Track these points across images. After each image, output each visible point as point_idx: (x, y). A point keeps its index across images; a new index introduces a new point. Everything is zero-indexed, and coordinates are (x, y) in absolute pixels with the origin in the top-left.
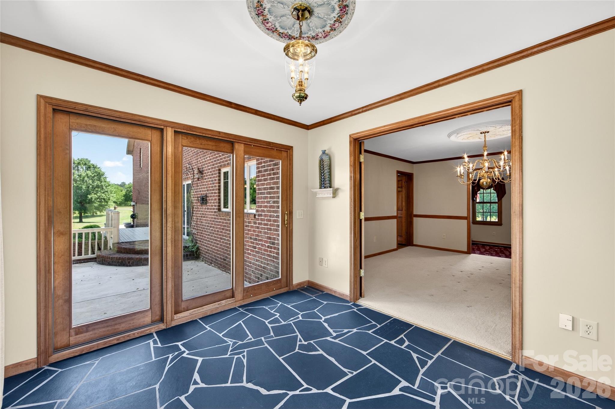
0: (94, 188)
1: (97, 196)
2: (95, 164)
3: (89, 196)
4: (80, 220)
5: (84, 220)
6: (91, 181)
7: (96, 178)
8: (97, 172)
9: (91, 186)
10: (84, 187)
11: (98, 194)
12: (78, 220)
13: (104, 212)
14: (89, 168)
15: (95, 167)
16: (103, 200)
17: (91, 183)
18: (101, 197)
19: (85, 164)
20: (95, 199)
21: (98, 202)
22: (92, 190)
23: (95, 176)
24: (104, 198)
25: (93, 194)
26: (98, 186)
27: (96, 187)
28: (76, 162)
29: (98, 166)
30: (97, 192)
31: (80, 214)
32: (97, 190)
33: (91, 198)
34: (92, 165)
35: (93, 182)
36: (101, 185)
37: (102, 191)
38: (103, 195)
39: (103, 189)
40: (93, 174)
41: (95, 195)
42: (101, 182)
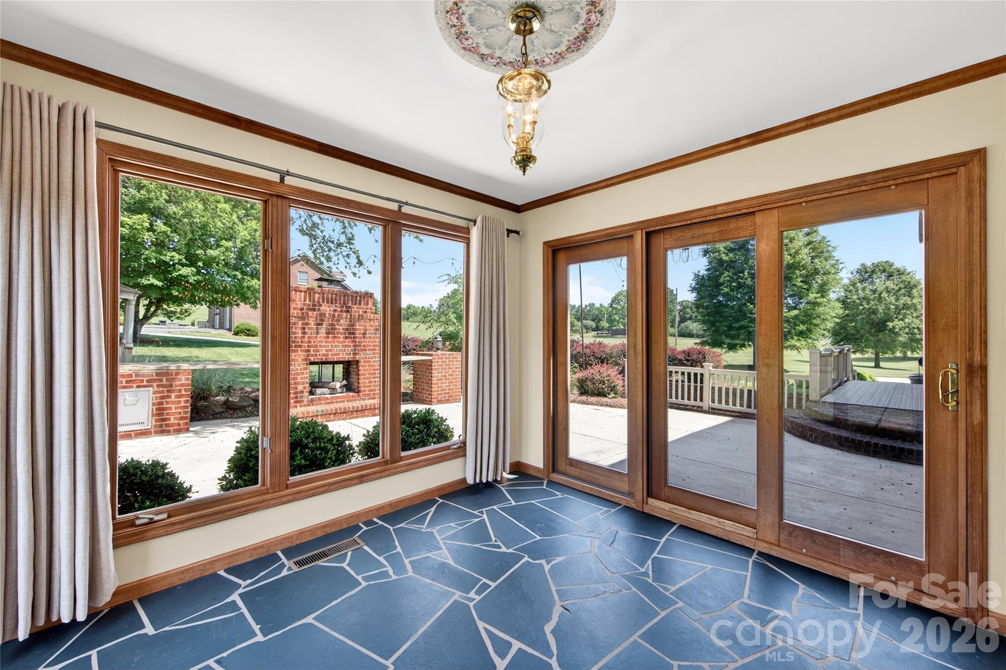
0: (898, 310)
1: (905, 323)
2: (901, 268)
3: (890, 325)
4: (875, 364)
5: (882, 364)
6: (892, 299)
7: (903, 291)
8: (905, 281)
9: (893, 307)
10: (881, 309)
11: (907, 320)
12: (873, 364)
13: (918, 353)
14: (890, 276)
15: (900, 273)
16: (916, 331)
17: (893, 301)
18: (913, 325)
19: (884, 271)
20: (900, 330)
21: (907, 333)
22: (895, 313)
23: (900, 289)
24: (917, 327)
25: (897, 320)
26: (906, 307)
27: (903, 308)
28: (869, 270)
29: (908, 271)
30: (905, 316)
31: (877, 354)
32: (905, 313)
33: (894, 327)
34: (896, 270)
35: (897, 300)
36: (912, 304)
37: (915, 315)
38: (915, 321)
39: (916, 310)
40: (897, 285)
41: (901, 322)
42: (913, 298)
